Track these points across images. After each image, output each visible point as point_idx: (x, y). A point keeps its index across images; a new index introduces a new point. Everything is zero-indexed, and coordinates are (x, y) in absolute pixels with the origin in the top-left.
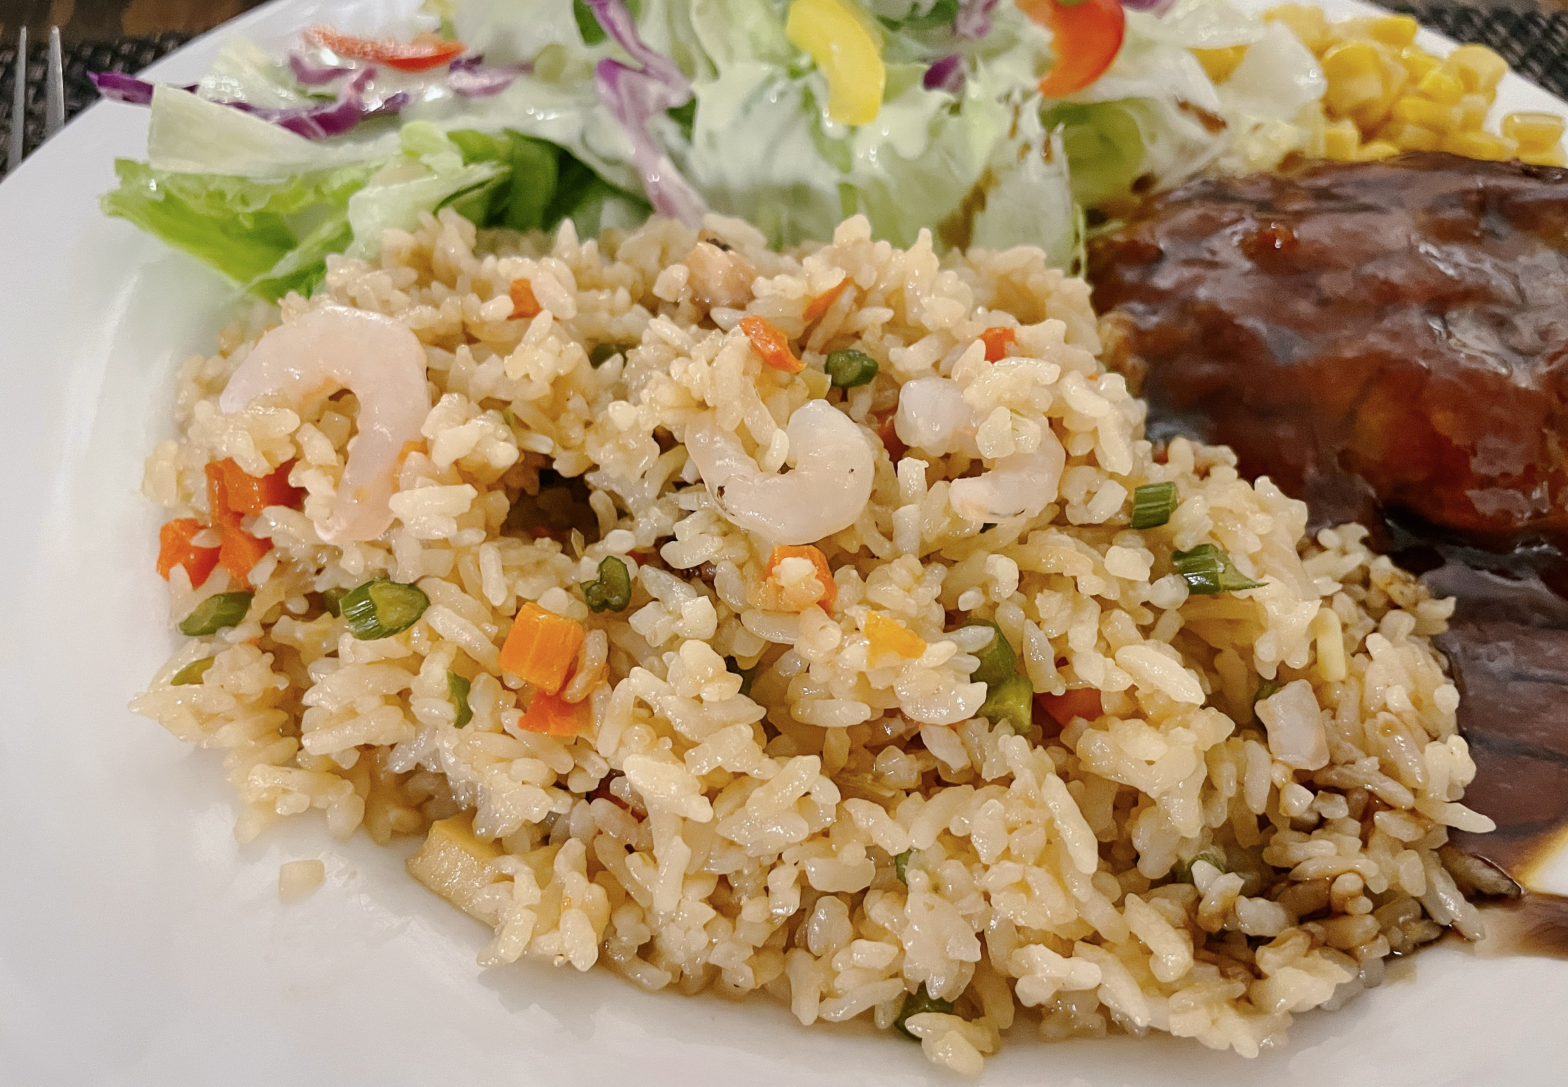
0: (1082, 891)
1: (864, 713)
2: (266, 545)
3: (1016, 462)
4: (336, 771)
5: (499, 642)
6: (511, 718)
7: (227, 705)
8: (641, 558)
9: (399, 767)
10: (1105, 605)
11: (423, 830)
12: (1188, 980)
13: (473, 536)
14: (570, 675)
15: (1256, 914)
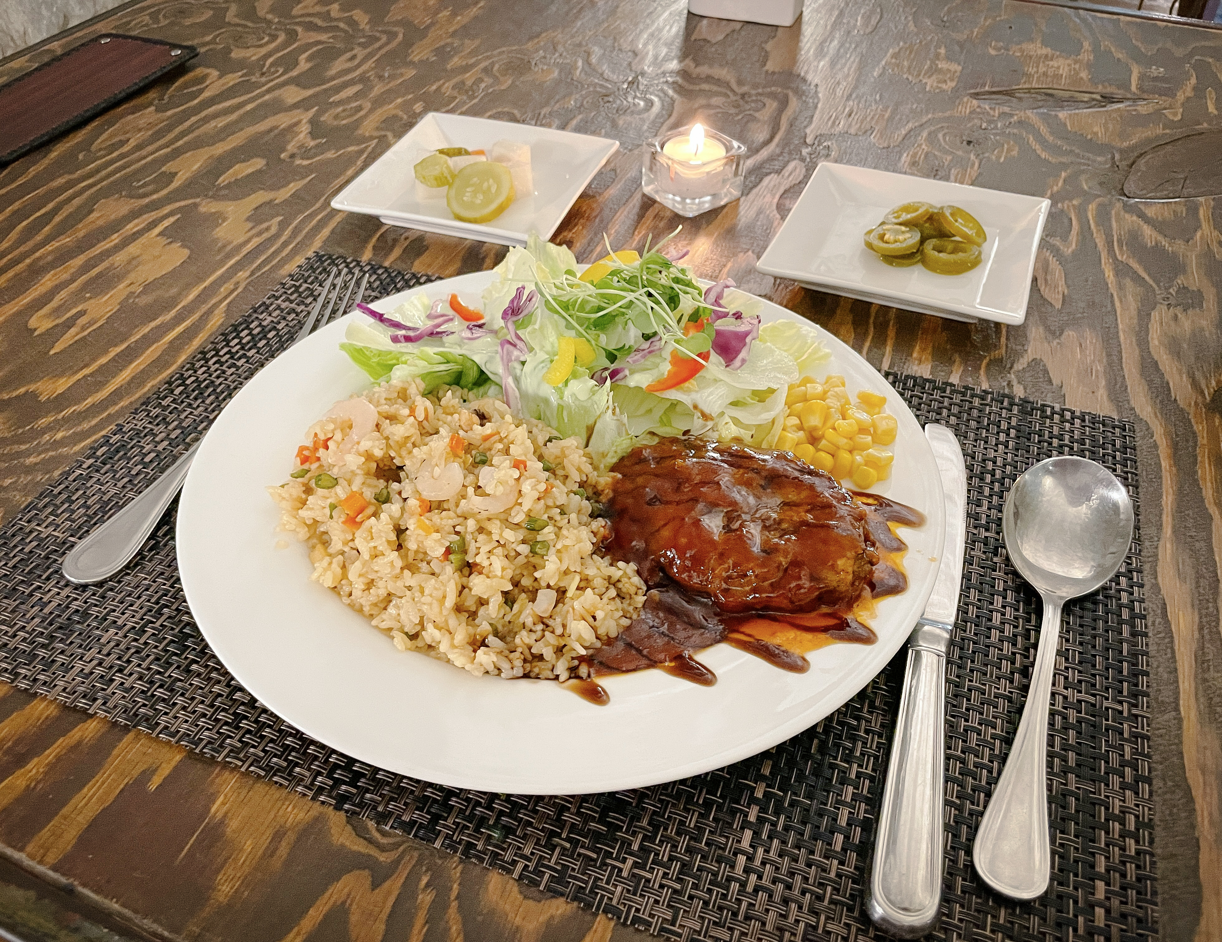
0: (447, 612)
1: (417, 549)
2: (318, 459)
3: (495, 496)
4: (305, 524)
5: (348, 500)
6: (341, 520)
8: (398, 492)
10: (498, 545)
11: (317, 546)
12: (461, 647)
13: (361, 472)
14: (360, 514)
15: (491, 640)
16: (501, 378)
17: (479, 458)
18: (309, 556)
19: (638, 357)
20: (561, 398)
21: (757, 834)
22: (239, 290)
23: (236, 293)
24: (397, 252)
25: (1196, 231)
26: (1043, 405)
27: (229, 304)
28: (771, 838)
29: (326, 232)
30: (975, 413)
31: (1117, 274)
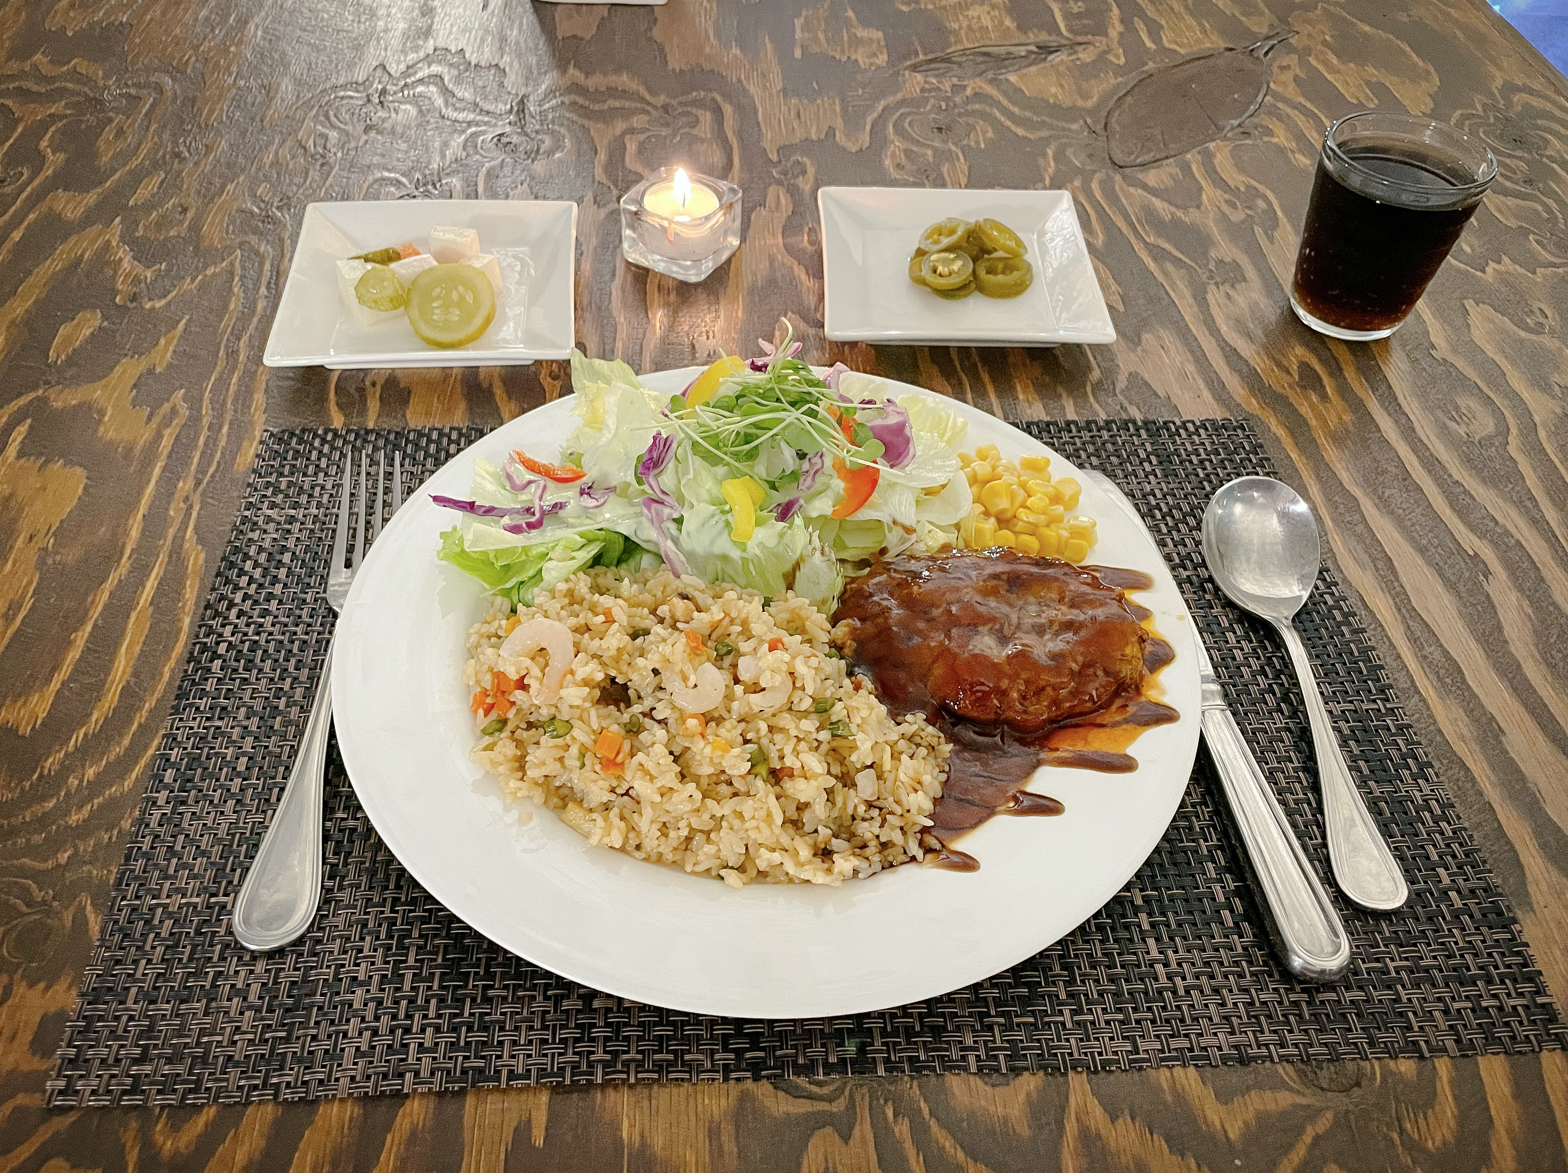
0: (778, 831)
1: (711, 770)
2: (513, 703)
3: (773, 688)
4: (536, 783)
5: (595, 742)
6: (598, 768)
7: (501, 759)
8: (644, 715)
9: (558, 784)
10: (799, 739)
11: (565, 806)
12: (810, 862)
13: (588, 705)
14: (618, 754)
16: (657, 545)
17: (725, 649)
18: (563, 821)
19: (809, 481)
20: (744, 551)
22: (196, 508)
23: (194, 514)
24: (373, 406)
25: (1200, 195)
26: (1165, 423)
27: (196, 529)
29: (259, 398)
30: (1109, 446)
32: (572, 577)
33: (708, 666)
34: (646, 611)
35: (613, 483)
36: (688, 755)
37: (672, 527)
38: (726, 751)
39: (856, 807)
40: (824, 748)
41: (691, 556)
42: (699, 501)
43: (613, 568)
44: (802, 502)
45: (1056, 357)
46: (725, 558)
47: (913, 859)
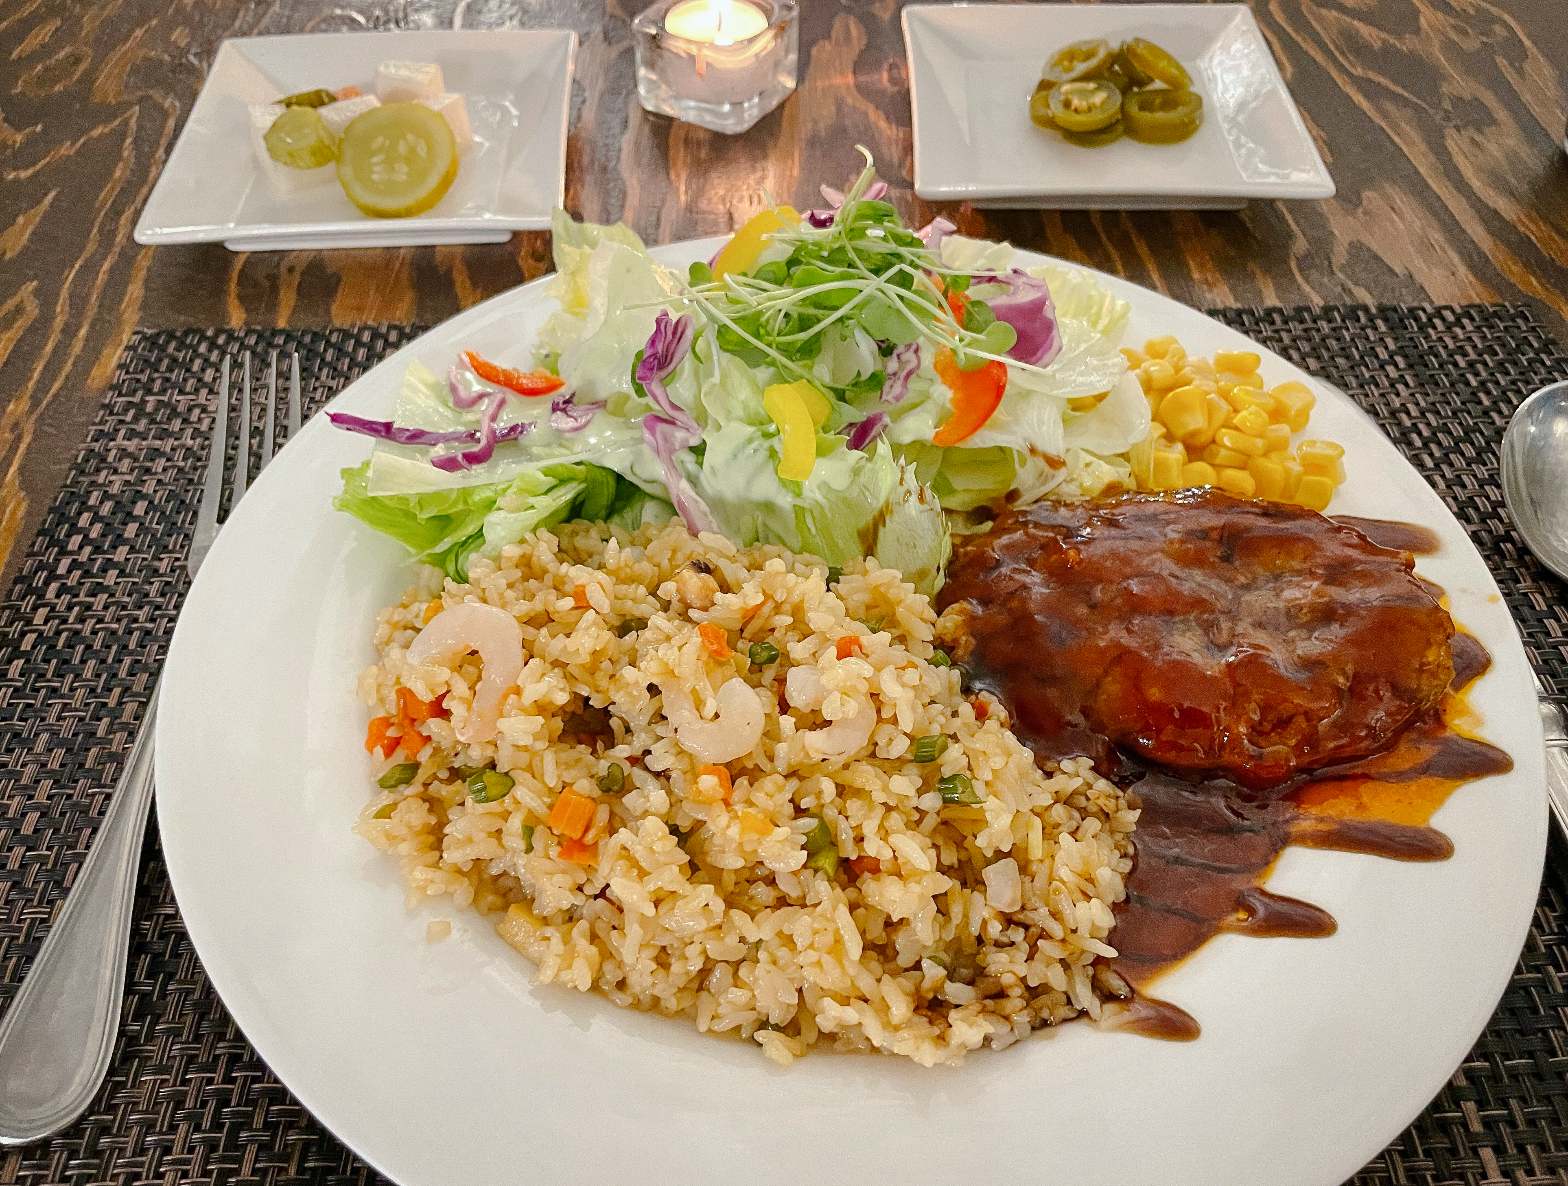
0: (853, 966)
1: (740, 863)
2: (428, 738)
3: (844, 721)
4: (459, 871)
5: (551, 807)
6: (554, 851)
7: (403, 831)
8: (634, 761)
9: (494, 872)
10: (889, 809)
11: (505, 908)
12: (909, 1024)
13: (541, 745)
14: (587, 829)
15: (955, 991)
16: (665, 487)
17: (764, 655)
18: (500, 935)
19: (898, 388)
20: (799, 495)
21: (1499, 1150)
22: (27, 439)
23: (23, 447)
24: (287, 299)
26: (1411, 310)
27: (21, 470)
28: (1521, 1149)
29: (135, 290)
30: (1333, 343)
31: (1367, 96)
32: (529, 536)
33: (738, 685)
34: (642, 590)
35: (602, 395)
36: (702, 834)
37: (689, 459)
38: (765, 832)
39: (984, 923)
40: (931, 821)
41: (718, 505)
42: (728, 419)
43: (600, 523)
44: (887, 420)
45: (1242, 224)
46: (768, 507)
47: (1083, 1014)
